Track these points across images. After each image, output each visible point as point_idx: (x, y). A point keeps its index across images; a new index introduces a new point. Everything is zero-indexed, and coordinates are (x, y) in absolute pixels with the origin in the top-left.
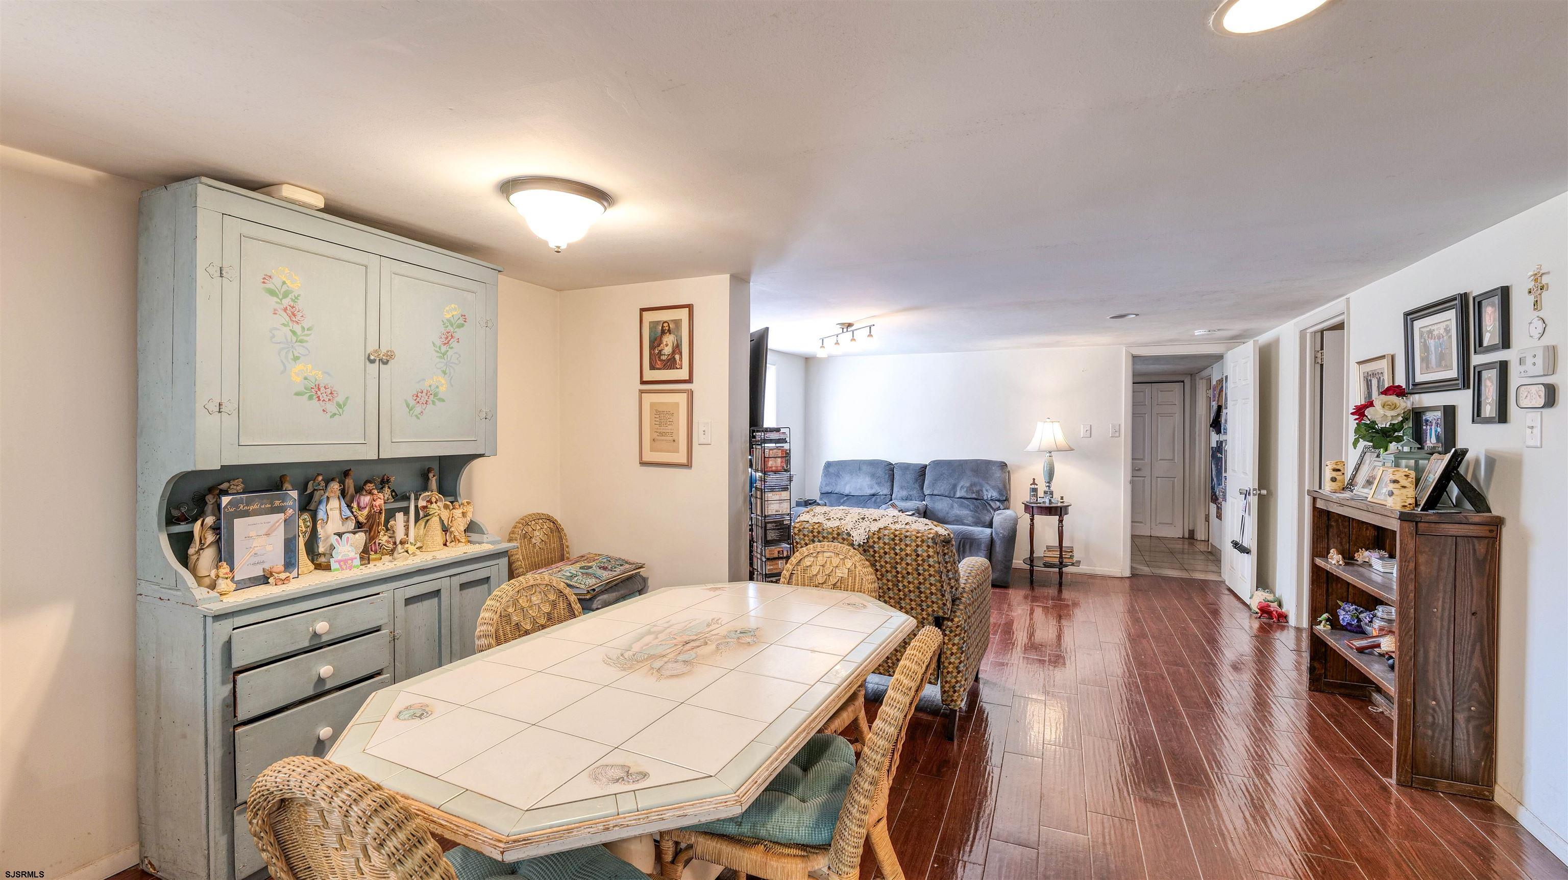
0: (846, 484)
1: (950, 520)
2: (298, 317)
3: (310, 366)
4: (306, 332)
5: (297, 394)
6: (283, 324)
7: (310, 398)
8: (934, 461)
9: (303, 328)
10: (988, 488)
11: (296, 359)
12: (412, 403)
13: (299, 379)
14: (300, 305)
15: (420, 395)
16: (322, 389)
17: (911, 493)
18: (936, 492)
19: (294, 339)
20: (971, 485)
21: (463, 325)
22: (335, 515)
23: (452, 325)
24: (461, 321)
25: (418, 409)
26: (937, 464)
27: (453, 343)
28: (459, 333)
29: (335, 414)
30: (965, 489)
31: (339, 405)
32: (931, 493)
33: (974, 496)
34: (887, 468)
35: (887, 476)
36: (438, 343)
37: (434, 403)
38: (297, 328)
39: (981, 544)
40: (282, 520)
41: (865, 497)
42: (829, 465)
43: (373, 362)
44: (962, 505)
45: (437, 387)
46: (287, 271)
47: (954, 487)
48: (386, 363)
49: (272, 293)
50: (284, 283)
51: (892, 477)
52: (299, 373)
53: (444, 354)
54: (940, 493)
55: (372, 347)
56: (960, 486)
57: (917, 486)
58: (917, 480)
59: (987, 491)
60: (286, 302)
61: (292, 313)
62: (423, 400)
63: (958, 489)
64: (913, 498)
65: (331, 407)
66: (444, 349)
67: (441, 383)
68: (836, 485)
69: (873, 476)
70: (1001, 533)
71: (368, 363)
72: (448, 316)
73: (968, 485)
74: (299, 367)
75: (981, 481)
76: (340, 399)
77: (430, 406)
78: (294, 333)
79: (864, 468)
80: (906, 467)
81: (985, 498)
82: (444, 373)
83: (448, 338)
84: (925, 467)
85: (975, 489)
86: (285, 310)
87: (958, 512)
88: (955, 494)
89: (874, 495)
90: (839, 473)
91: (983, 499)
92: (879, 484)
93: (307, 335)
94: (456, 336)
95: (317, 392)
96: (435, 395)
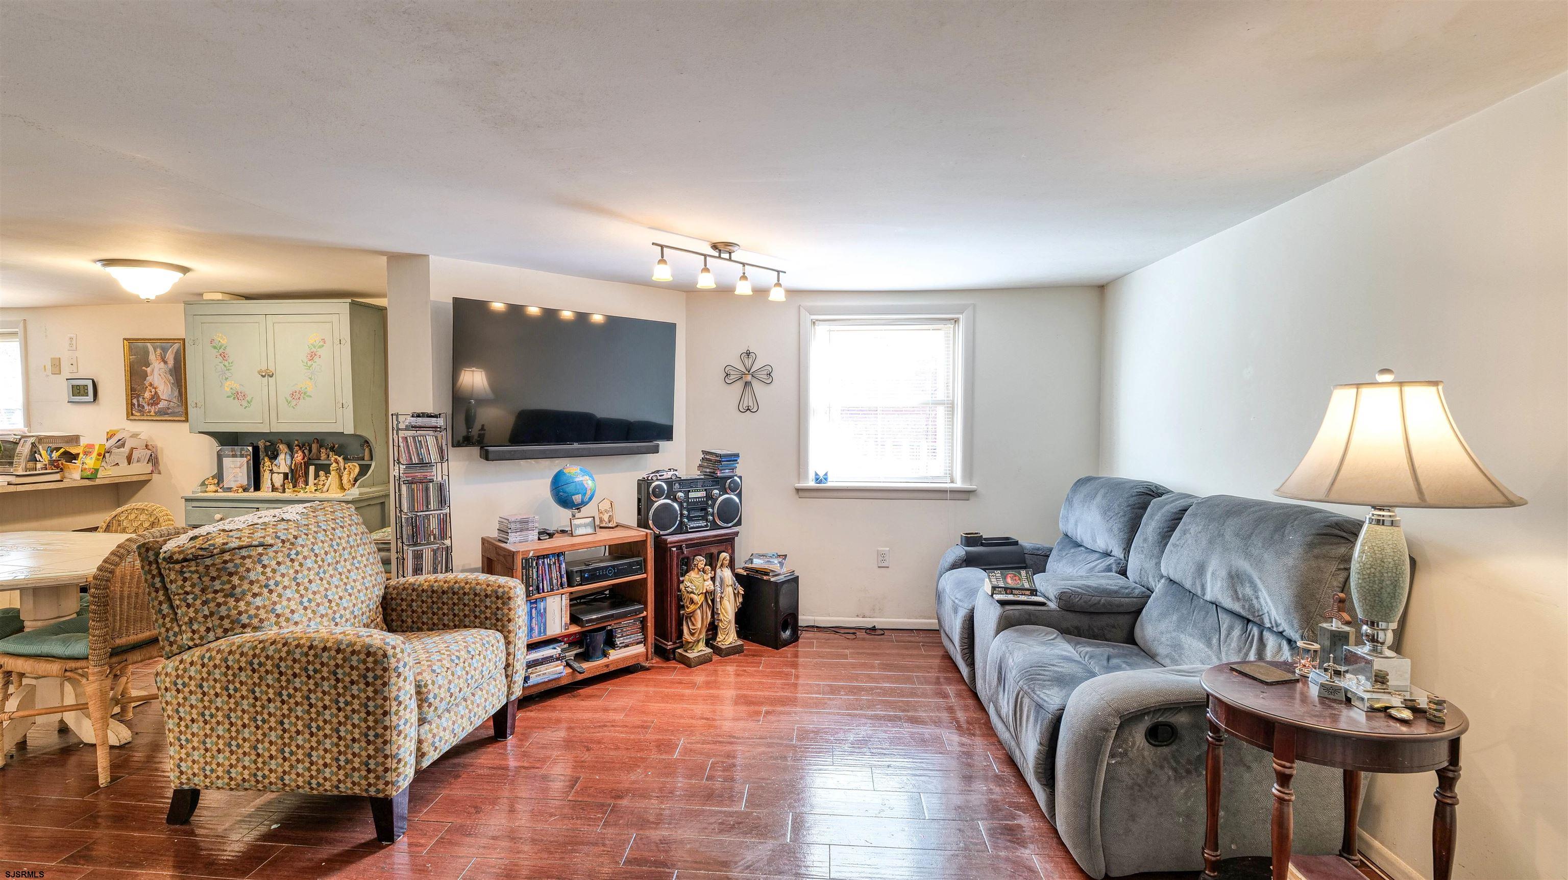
2: (226, 358)
3: (233, 382)
4: (231, 365)
5: (228, 397)
6: (220, 362)
7: (234, 398)
9: (229, 363)
11: (226, 379)
12: (289, 399)
13: (228, 390)
14: (227, 351)
15: (294, 394)
16: (239, 393)
19: (225, 369)
20: (1231, 576)
21: (323, 346)
23: (315, 347)
24: (321, 343)
25: (294, 402)
27: (316, 359)
28: (320, 352)
29: (247, 407)
30: (1220, 583)
31: (248, 402)
36: (305, 360)
37: (304, 398)
38: (226, 363)
40: (246, 461)
43: (263, 376)
45: (306, 388)
46: (220, 335)
48: (271, 376)
49: (215, 348)
50: (220, 341)
52: (228, 386)
53: (309, 367)
55: (264, 368)
58: (1164, 534)
60: (221, 351)
61: (224, 356)
62: (297, 397)
65: (245, 403)
66: (310, 363)
67: (309, 386)
72: (311, 342)
73: (1225, 569)
74: (228, 383)
75: (1249, 568)
76: (249, 398)
77: (301, 401)
78: (225, 366)
82: (311, 379)
83: (312, 356)
85: (1239, 589)
86: (221, 355)
94: (318, 354)
95: (237, 395)
96: (305, 393)
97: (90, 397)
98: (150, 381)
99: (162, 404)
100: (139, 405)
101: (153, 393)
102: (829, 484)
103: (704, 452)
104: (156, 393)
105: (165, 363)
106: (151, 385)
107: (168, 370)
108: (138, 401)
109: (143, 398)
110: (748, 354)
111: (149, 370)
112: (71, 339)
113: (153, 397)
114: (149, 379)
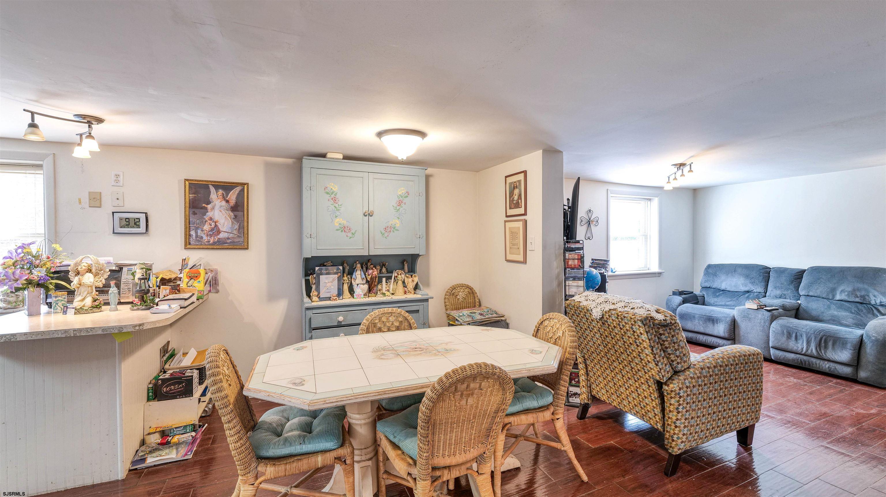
0: (722, 282)
1: (825, 318)
2: (337, 201)
3: (341, 219)
4: (340, 206)
5: (337, 230)
6: (332, 204)
7: (342, 231)
8: (812, 268)
9: (339, 205)
10: (876, 293)
11: (336, 217)
12: (383, 232)
13: (337, 225)
14: (337, 196)
15: (387, 228)
16: (346, 228)
17: (785, 292)
18: (811, 294)
19: (336, 209)
20: (854, 290)
21: (407, 197)
22: (359, 277)
23: (402, 197)
24: (406, 195)
25: (386, 234)
26: (816, 270)
27: (403, 205)
28: (406, 200)
29: (351, 237)
30: (846, 293)
31: (353, 234)
32: (806, 294)
33: (857, 300)
34: (763, 271)
35: (762, 277)
36: (395, 206)
37: (393, 231)
38: (337, 205)
39: (846, 343)
40: (337, 277)
41: (740, 293)
42: (709, 266)
43: (366, 216)
44: (840, 307)
45: (395, 225)
46: (333, 184)
47: (833, 291)
48: (371, 216)
49: (327, 193)
50: (332, 189)
51: (767, 278)
52: (337, 222)
53: (398, 210)
54: (816, 295)
55: (366, 209)
56: (840, 290)
57: (792, 287)
58: (792, 283)
59: (875, 296)
60: (333, 196)
61: (335, 200)
62: (389, 230)
63: (838, 293)
64: (787, 297)
65: (350, 235)
66: (398, 208)
67: (397, 223)
68: (713, 281)
69: (747, 277)
70: (874, 336)
71: (364, 216)
72: (400, 193)
73: (850, 289)
74: (337, 220)
75: (866, 286)
76: (353, 231)
77: (392, 233)
78: (335, 207)
79: (739, 270)
80: (781, 271)
81: (873, 302)
82: (398, 218)
83: (400, 203)
84: (803, 271)
85: (858, 294)
86: (332, 199)
87: (836, 313)
88: (834, 296)
89: (748, 292)
90: (716, 273)
91: (870, 304)
92: (752, 283)
93: (340, 207)
94: (404, 201)
95: (344, 229)
96: (394, 228)
97: (143, 229)
98: (211, 216)
99: (222, 236)
100: (197, 236)
101: (213, 226)
102: (616, 273)
103: (592, 260)
104: (216, 226)
105: (227, 201)
106: (211, 219)
107: (229, 207)
108: (196, 233)
109: (202, 230)
110: (590, 211)
111: (209, 207)
112: (117, 176)
113: (212, 230)
114: (210, 214)
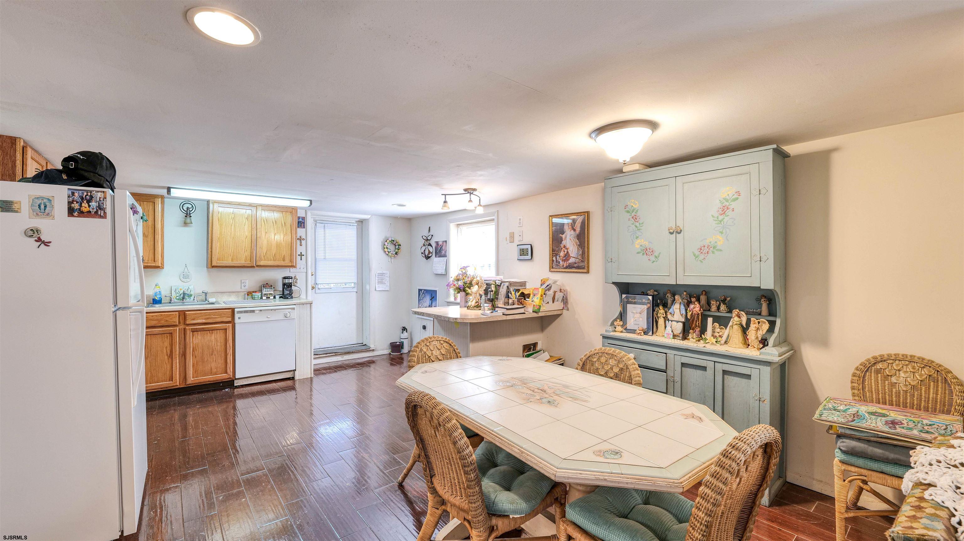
2: (638, 219)
3: (643, 240)
4: (641, 225)
5: (638, 253)
6: (632, 224)
7: (643, 254)
9: (640, 224)
11: (637, 238)
12: (697, 253)
13: (637, 246)
14: (639, 214)
15: (703, 248)
16: (648, 250)
19: (636, 229)
21: (737, 199)
22: (677, 311)
23: (727, 201)
24: (736, 196)
25: (702, 256)
27: (729, 212)
28: (733, 205)
29: (654, 261)
31: (656, 257)
36: (716, 215)
37: (713, 252)
38: (637, 224)
43: (671, 233)
45: (716, 242)
46: (633, 201)
48: (679, 233)
49: (628, 212)
50: (632, 206)
52: (638, 243)
53: (721, 221)
55: (672, 226)
60: (633, 214)
61: (635, 218)
62: (706, 251)
65: (653, 258)
66: (721, 218)
67: (720, 240)
72: (724, 196)
74: (638, 241)
76: (656, 254)
77: (710, 255)
78: (636, 226)
82: (722, 233)
83: (724, 210)
86: (633, 218)
93: (641, 226)
94: (731, 207)
95: (646, 251)
96: (714, 248)
97: (529, 256)
98: (564, 244)
99: (572, 260)
100: (556, 261)
101: (566, 253)
104: (568, 252)
105: (574, 230)
106: (565, 247)
107: (576, 235)
108: (556, 258)
109: (559, 256)
111: (563, 236)
112: (520, 219)
113: (565, 255)
114: (564, 242)
